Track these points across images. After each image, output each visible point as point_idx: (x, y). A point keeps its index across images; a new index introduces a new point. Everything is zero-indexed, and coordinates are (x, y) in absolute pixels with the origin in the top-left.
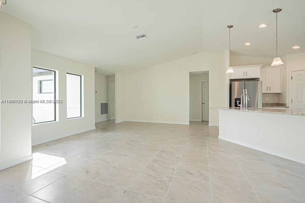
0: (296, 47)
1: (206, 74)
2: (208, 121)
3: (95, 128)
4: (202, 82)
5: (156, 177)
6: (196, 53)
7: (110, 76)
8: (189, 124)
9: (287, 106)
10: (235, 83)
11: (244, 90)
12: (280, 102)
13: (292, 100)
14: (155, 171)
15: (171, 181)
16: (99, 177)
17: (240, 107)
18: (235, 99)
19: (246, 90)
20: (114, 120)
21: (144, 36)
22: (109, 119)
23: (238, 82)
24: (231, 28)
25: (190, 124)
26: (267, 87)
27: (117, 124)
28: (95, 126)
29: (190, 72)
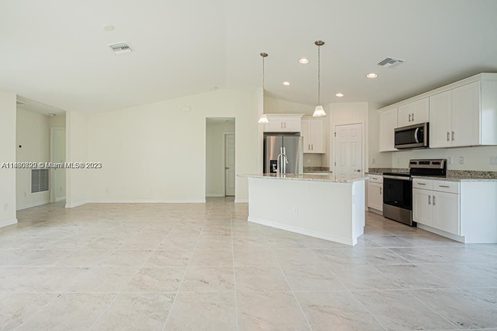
0: (340, 95)
1: (231, 123)
2: (234, 196)
3: (17, 222)
4: (225, 135)
5: (145, 299)
6: (216, 88)
7: (54, 115)
8: (204, 201)
9: (331, 170)
10: (270, 138)
11: (281, 148)
12: (323, 166)
13: (335, 163)
14: (145, 289)
15: (172, 302)
16: (22, 323)
17: (276, 172)
18: (271, 161)
19: (284, 148)
20: (64, 202)
21: (126, 47)
22: (51, 201)
23: (274, 137)
24: (265, 58)
25: (206, 201)
26: (309, 145)
27: (70, 209)
28: (17, 218)
29: (207, 118)
